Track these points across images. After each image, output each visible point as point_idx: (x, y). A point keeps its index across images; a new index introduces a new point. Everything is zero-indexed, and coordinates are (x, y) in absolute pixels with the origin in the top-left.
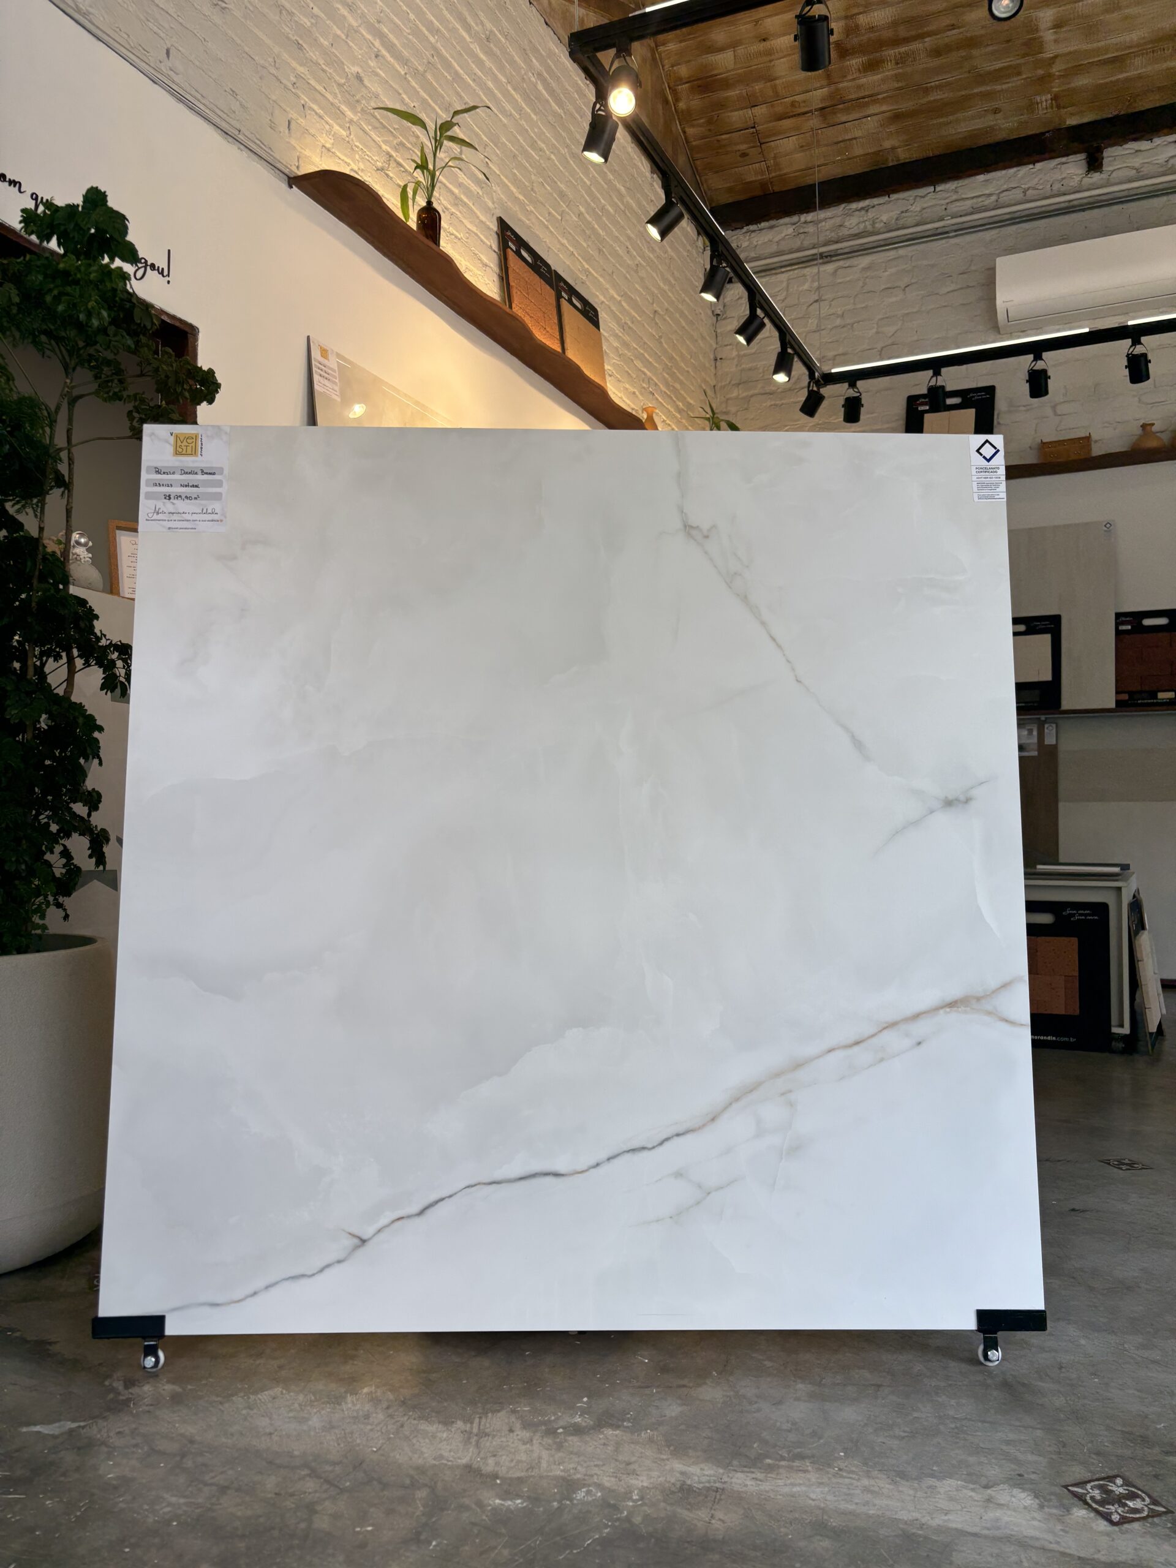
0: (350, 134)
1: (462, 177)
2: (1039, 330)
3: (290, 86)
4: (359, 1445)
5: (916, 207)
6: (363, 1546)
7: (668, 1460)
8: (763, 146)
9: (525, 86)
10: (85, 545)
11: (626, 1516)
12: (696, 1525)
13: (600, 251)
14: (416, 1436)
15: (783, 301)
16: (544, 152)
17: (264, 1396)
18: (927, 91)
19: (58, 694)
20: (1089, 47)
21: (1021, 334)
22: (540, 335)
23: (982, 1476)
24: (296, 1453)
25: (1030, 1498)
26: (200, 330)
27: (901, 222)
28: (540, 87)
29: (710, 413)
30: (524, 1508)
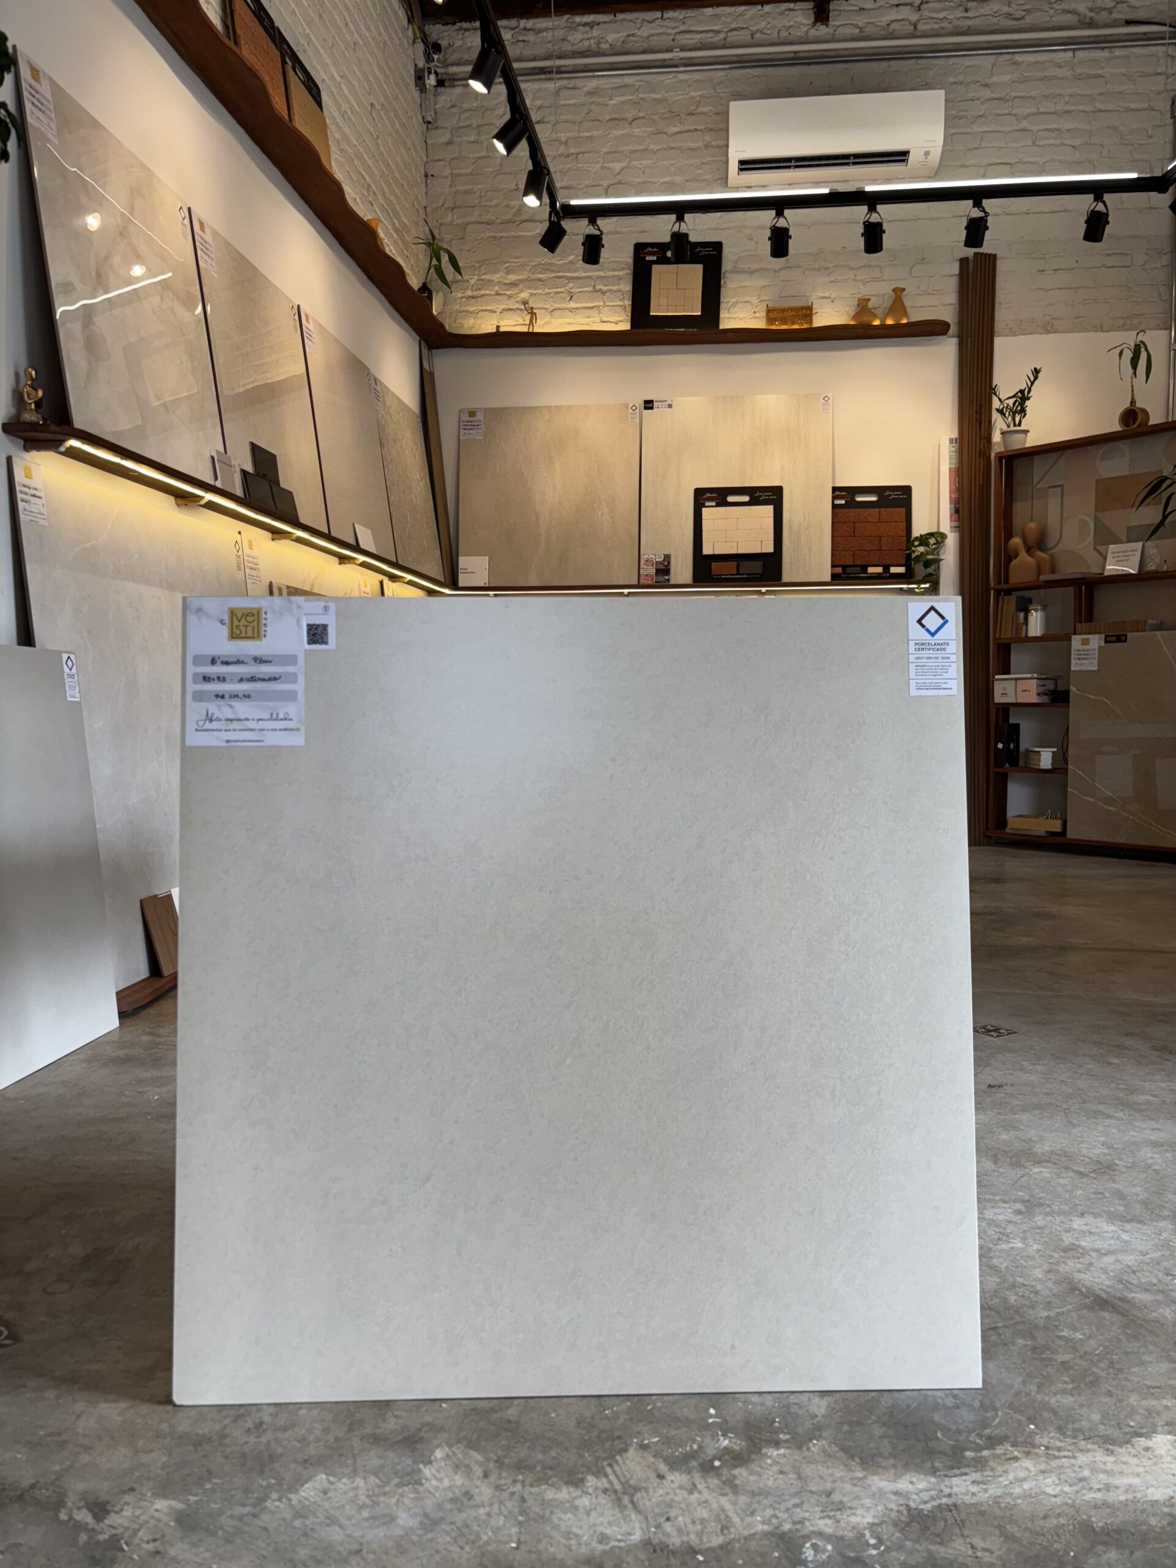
2: (765, 186)
5: (643, 32)
21: (749, 189)
27: (627, 46)
29: (430, 237)
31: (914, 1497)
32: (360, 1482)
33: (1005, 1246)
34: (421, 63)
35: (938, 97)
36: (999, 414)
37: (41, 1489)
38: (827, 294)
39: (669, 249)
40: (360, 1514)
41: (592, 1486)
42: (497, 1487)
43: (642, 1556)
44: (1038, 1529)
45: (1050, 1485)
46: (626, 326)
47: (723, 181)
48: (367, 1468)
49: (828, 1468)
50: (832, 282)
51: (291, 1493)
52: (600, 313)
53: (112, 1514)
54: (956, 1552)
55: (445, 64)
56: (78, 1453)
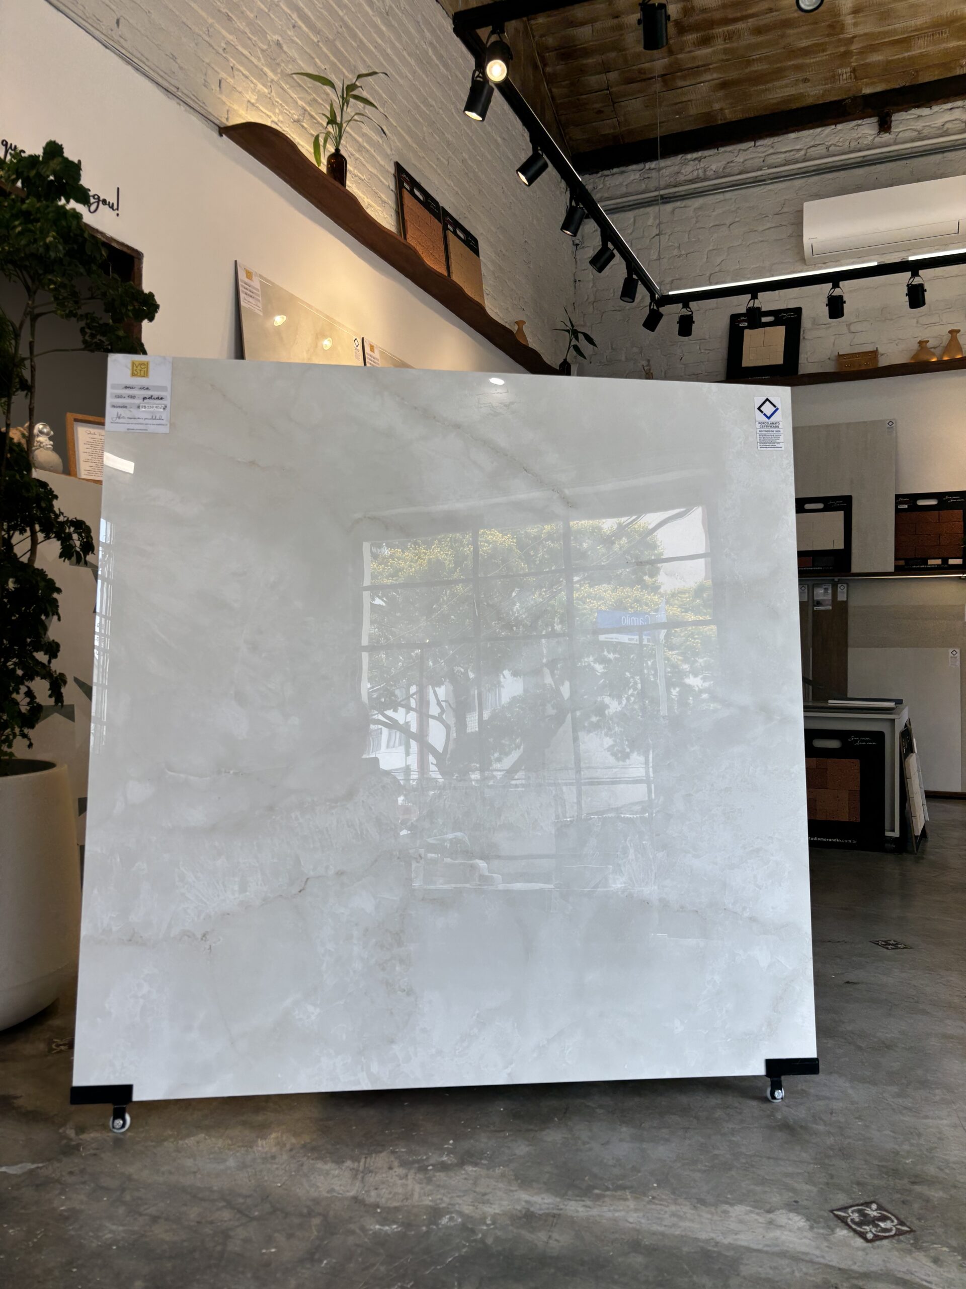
0: (271, 91)
1: (366, 129)
2: (837, 262)
3: (221, 51)
4: (266, 1181)
5: (740, 159)
6: (267, 1264)
7: (516, 1191)
8: (616, 105)
9: (418, 52)
10: (47, 434)
11: (481, 1238)
12: (536, 1245)
13: (480, 191)
14: (313, 1174)
15: (631, 234)
16: (434, 106)
17: (191, 1141)
18: (749, 63)
19: (22, 563)
20: (882, 29)
21: (824, 265)
22: (430, 262)
23: (766, 1202)
24: (215, 1188)
25: (803, 1220)
26: (145, 255)
27: (728, 170)
28: (430, 52)
29: (570, 326)
30: (398, 1232)
31: (537, 1205)
32: (220, 1141)
40: (209, 1156)
41: (346, 1166)
42: (292, 1157)
43: (346, 1202)
44: (603, 1237)
46: (723, 377)
48: (230, 1135)
51: (181, 1140)
52: (704, 368)
54: (536, 1238)
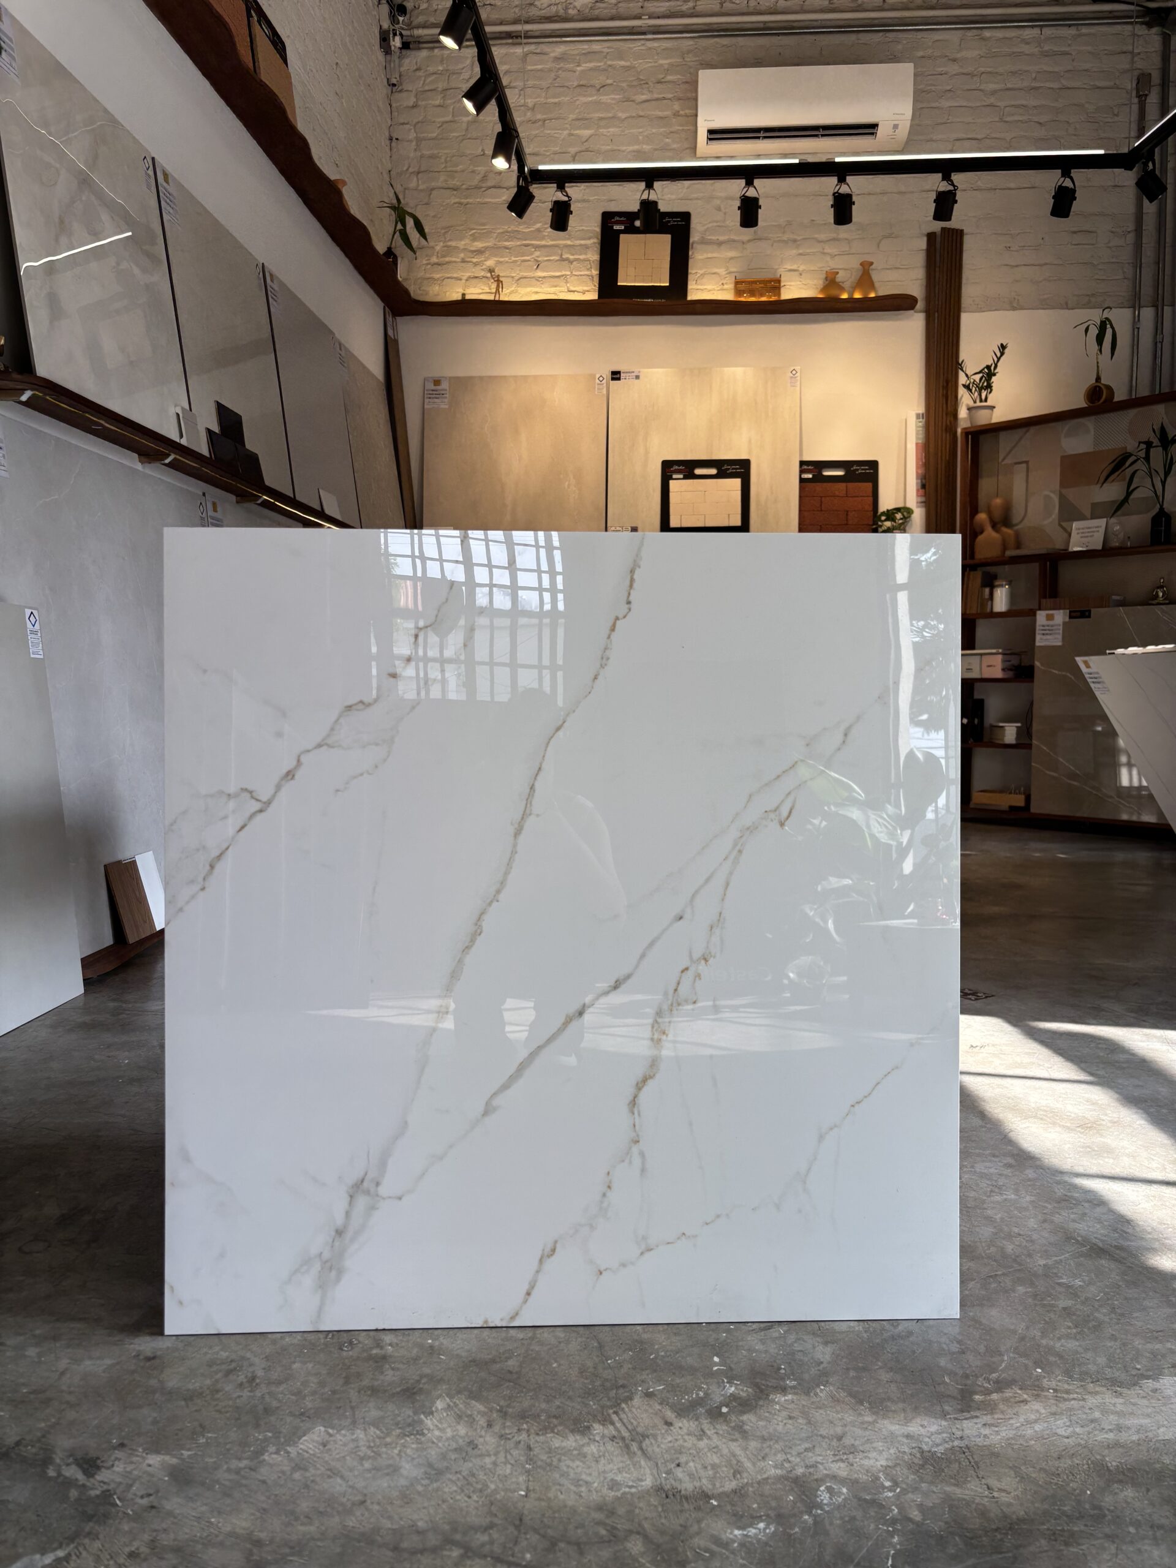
5: (612, 0)
7: (875, 1421)
11: (899, 1513)
17: (308, 1444)
27: (596, 12)
29: (395, 201)
30: (774, 1534)
31: (927, 1439)
32: (360, 1434)
33: (998, 1198)
34: (386, 25)
35: (906, 70)
36: (965, 390)
37: (26, 1446)
38: (794, 267)
39: (638, 219)
40: (362, 1465)
41: (599, 1434)
42: (501, 1436)
43: (654, 1501)
44: (1053, 1469)
45: (1061, 1427)
46: (593, 296)
47: (693, 151)
48: (367, 1419)
49: (837, 1412)
50: (800, 254)
51: (289, 1445)
52: (567, 282)
53: (103, 1470)
54: (972, 1493)
55: (410, 26)
56: (63, 1410)
